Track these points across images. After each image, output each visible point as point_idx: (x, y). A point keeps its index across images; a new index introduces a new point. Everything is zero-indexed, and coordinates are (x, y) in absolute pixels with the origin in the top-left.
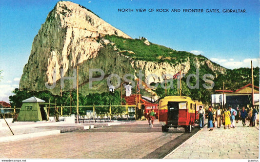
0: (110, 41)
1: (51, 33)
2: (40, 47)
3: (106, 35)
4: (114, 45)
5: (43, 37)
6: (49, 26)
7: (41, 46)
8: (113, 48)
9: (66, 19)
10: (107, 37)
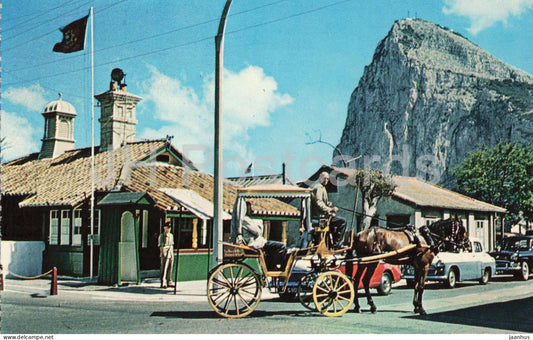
0: (498, 92)
1: (383, 82)
2: (361, 112)
3: (492, 81)
4: (508, 101)
5: (367, 92)
6: (379, 69)
7: (364, 110)
8: (505, 107)
9: (411, 53)
10: (494, 84)
